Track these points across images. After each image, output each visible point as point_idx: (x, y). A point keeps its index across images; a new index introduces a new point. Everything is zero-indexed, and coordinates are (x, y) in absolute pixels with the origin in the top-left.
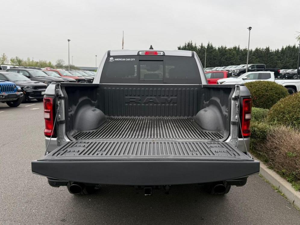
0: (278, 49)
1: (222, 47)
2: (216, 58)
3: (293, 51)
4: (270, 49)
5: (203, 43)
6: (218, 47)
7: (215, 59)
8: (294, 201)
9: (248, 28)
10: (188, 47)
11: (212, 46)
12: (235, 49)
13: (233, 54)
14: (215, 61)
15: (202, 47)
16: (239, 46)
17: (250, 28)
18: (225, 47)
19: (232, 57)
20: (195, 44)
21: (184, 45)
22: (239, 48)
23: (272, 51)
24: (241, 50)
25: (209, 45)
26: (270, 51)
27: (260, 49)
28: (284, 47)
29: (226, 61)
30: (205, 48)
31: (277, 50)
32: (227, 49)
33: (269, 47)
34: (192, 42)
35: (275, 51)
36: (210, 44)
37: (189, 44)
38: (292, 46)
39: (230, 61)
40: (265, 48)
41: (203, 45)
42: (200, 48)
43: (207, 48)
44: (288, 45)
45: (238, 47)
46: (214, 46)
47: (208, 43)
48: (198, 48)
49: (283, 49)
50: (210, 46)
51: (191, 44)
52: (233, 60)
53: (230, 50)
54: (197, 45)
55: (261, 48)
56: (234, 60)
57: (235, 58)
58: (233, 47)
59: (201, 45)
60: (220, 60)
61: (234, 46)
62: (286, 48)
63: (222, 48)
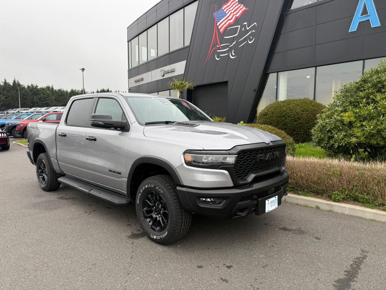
1: (32, 85)
2: (27, 97)
5: (6, 79)
6: (27, 85)
7: (26, 99)
11: (19, 83)
12: (49, 89)
13: (48, 94)
14: (26, 100)
16: (52, 86)
17: (83, 70)
18: (36, 85)
19: (46, 98)
22: (52, 88)
24: (55, 90)
25: (14, 82)
27: (75, 90)
29: (40, 101)
30: (9, 85)
32: (39, 88)
36: (16, 81)
39: (45, 101)
40: (81, 90)
41: (7, 81)
42: (3, 84)
45: (51, 87)
47: (13, 79)
50: (17, 83)
52: (48, 100)
53: (42, 89)
55: (77, 90)
56: (50, 101)
57: (50, 99)
58: (45, 86)
59: (4, 81)
60: (32, 100)
61: (47, 86)
63: (33, 87)
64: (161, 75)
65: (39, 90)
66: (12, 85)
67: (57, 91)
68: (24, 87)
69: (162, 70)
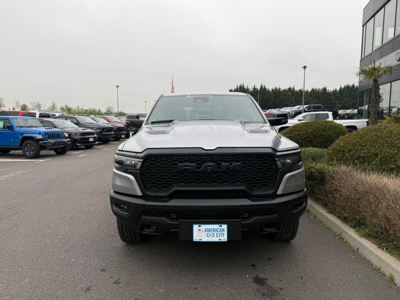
0: (336, 89)
1: (276, 88)
2: (270, 100)
3: (352, 90)
4: (327, 89)
5: (255, 85)
6: (272, 88)
7: (269, 101)
8: (358, 249)
9: (302, 67)
10: (240, 89)
11: (265, 88)
12: (290, 90)
13: (288, 95)
14: (269, 103)
15: (254, 89)
16: (294, 87)
17: (305, 67)
18: (279, 88)
19: (287, 99)
20: (247, 87)
21: (236, 88)
22: (294, 89)
23: (330, 91)
25: (261, 86)
26: (328, 91)
27: (316, 89)
28: (343, 87)
29: (281, 102)
30: (257, 90)
31: (334, 90)
32: (281, 90)
33: (326, 87)
34: (244, 84)
35: (332, 91)
36: (263, 86)
37: (241, 86)
38: (351, 85)
39: (285, 102)
40: (322, 88)
41: (256, 87)
42: (253, 90)
43: (260, 90)
44: (346, 85)
45: (292, 88)
46: (267, 88)
47: (261, 85)
48: (250, 91)
49: (341, 88)
50: (263, 88)
51: (243, 86)
52: (288, 102)
53: (284, 91)
54: (249, 88)
55: (318, 89)
56: (289, 102)
57: (290, 100)
58: (287, 88)
59: (253, 87)
60: (274, 102)
61: (289, 87)
62: (344, 88)
63: (276, 90)
64: (396, 60)
65: (281, 92)
66: (259, 89)
67: (297, 92)
68: (269, 90)
69: (397, 53)
